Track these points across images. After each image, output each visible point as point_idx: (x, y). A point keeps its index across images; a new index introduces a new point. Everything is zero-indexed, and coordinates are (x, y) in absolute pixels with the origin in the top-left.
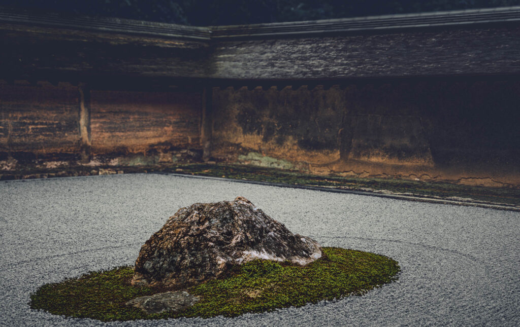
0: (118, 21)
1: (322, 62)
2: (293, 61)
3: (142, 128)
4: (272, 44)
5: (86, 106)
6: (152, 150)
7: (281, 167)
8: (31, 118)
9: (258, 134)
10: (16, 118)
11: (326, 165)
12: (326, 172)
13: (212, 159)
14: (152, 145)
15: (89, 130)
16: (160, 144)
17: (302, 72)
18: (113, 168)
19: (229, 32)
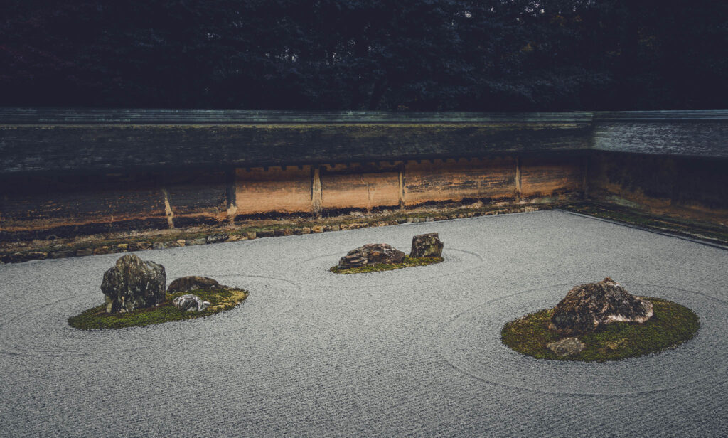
0: (539, 114)
1: (663, 141)
2: (643, 139)
3: (549, 180)
4: (631, 126)
5: (519, 169)
6: (555, 193)
7: (632, 206)
8: (490, 178)
9: (619, 184)
10: (482, 178)
11: (661, 208)
12: (661, 213)
13: (590, 197)
14: (555, 190)
15: (520, 183)
16: (559, 189)
17: (649, 148)
18: (532, 205)
19: (604, 116)
